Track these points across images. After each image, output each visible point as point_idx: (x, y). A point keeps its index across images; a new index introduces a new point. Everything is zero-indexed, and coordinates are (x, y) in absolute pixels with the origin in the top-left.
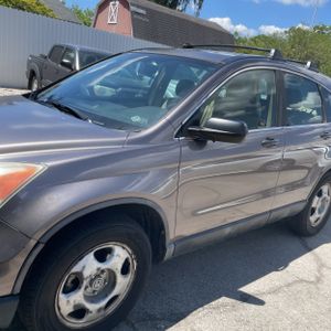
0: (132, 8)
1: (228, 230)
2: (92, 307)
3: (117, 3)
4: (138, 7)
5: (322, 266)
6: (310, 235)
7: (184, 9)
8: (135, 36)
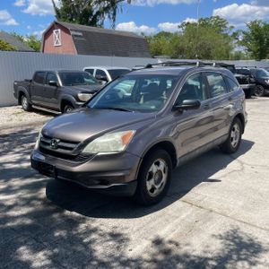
0: (72, 33)
1: (197, 151)
2: (157, 187)
3: (59, 30)
4: (76, 31)
5: (242, 164)
6: (233, 152)
7: (102, 24)
8: (78, 53)
